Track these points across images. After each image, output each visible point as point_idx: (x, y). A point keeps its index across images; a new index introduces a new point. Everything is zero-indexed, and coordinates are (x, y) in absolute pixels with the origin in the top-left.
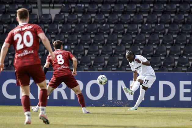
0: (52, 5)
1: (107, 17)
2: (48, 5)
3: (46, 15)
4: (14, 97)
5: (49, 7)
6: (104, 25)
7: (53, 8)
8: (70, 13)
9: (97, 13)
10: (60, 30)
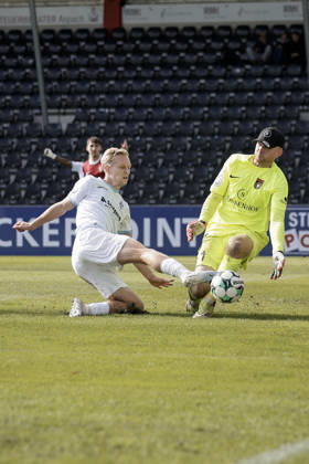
0: (62, 111)
1: (141, 127)
2: (56, 111)
3: (54, 125)
4: (8, 244)
5: (59, 114)
6: (138, 138)
7: (64, 114)
8: (88, 121)
9: (127, 121)
10: (74, 147)
